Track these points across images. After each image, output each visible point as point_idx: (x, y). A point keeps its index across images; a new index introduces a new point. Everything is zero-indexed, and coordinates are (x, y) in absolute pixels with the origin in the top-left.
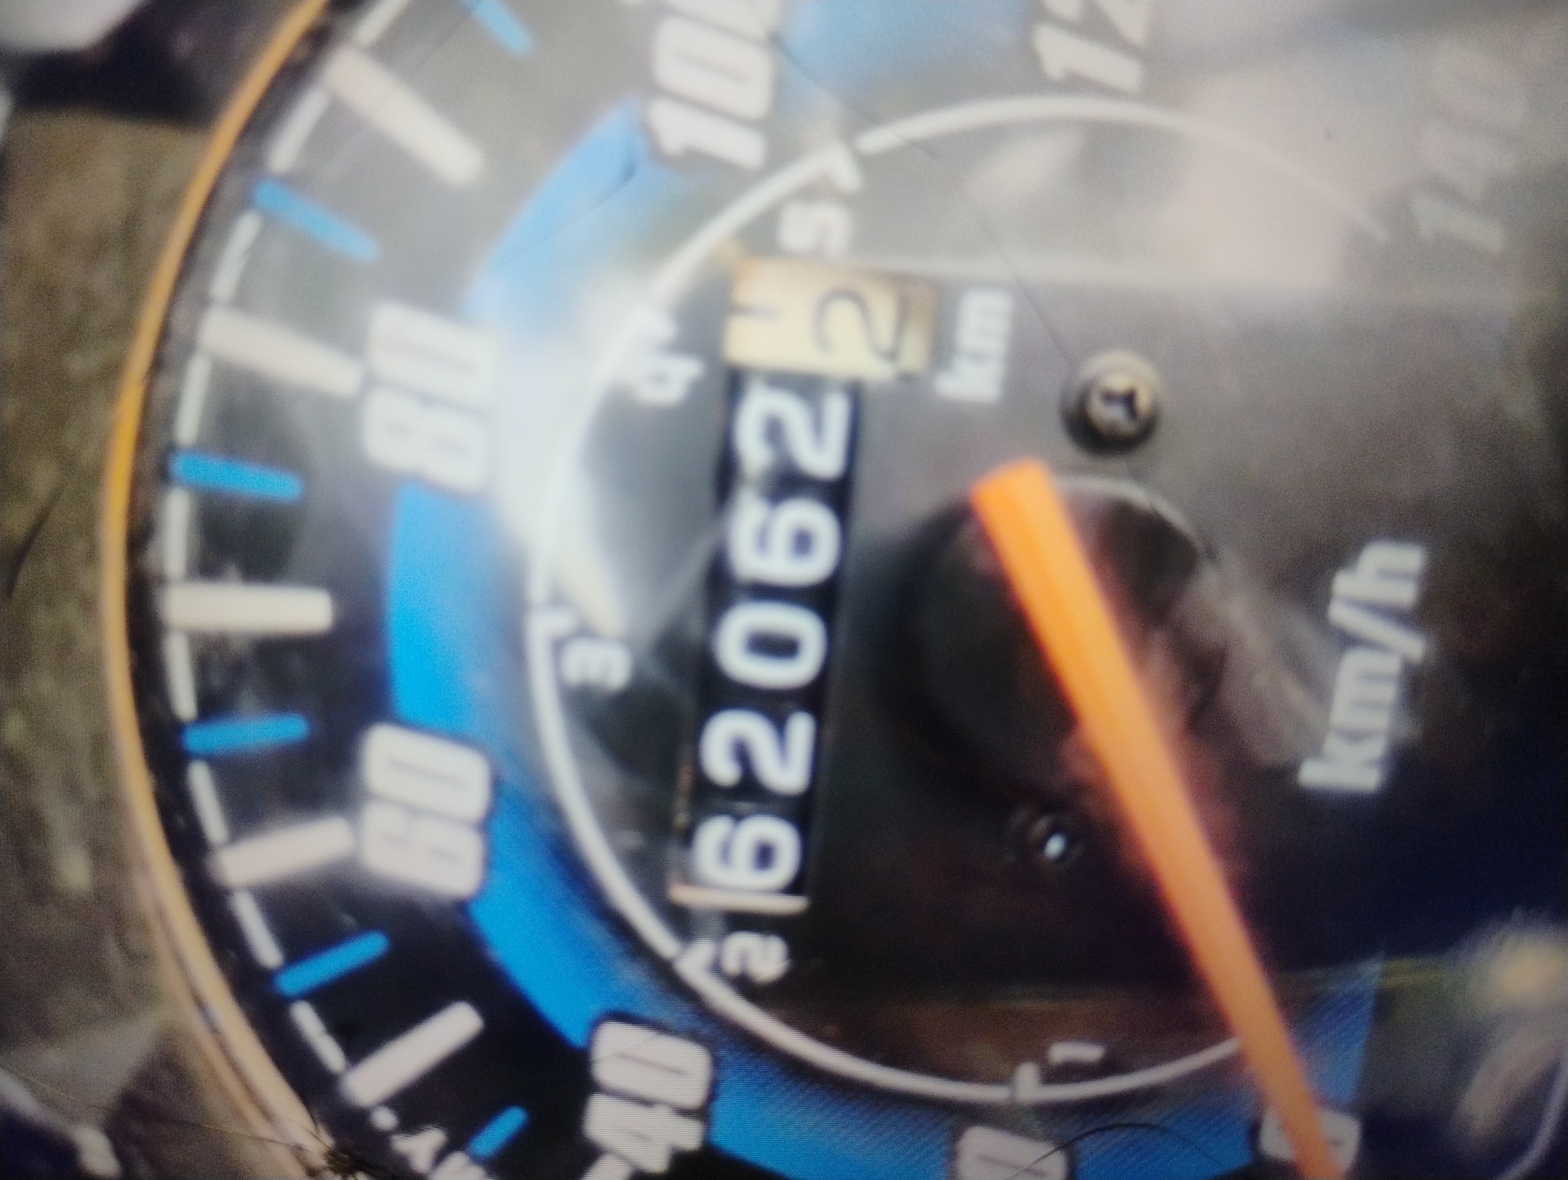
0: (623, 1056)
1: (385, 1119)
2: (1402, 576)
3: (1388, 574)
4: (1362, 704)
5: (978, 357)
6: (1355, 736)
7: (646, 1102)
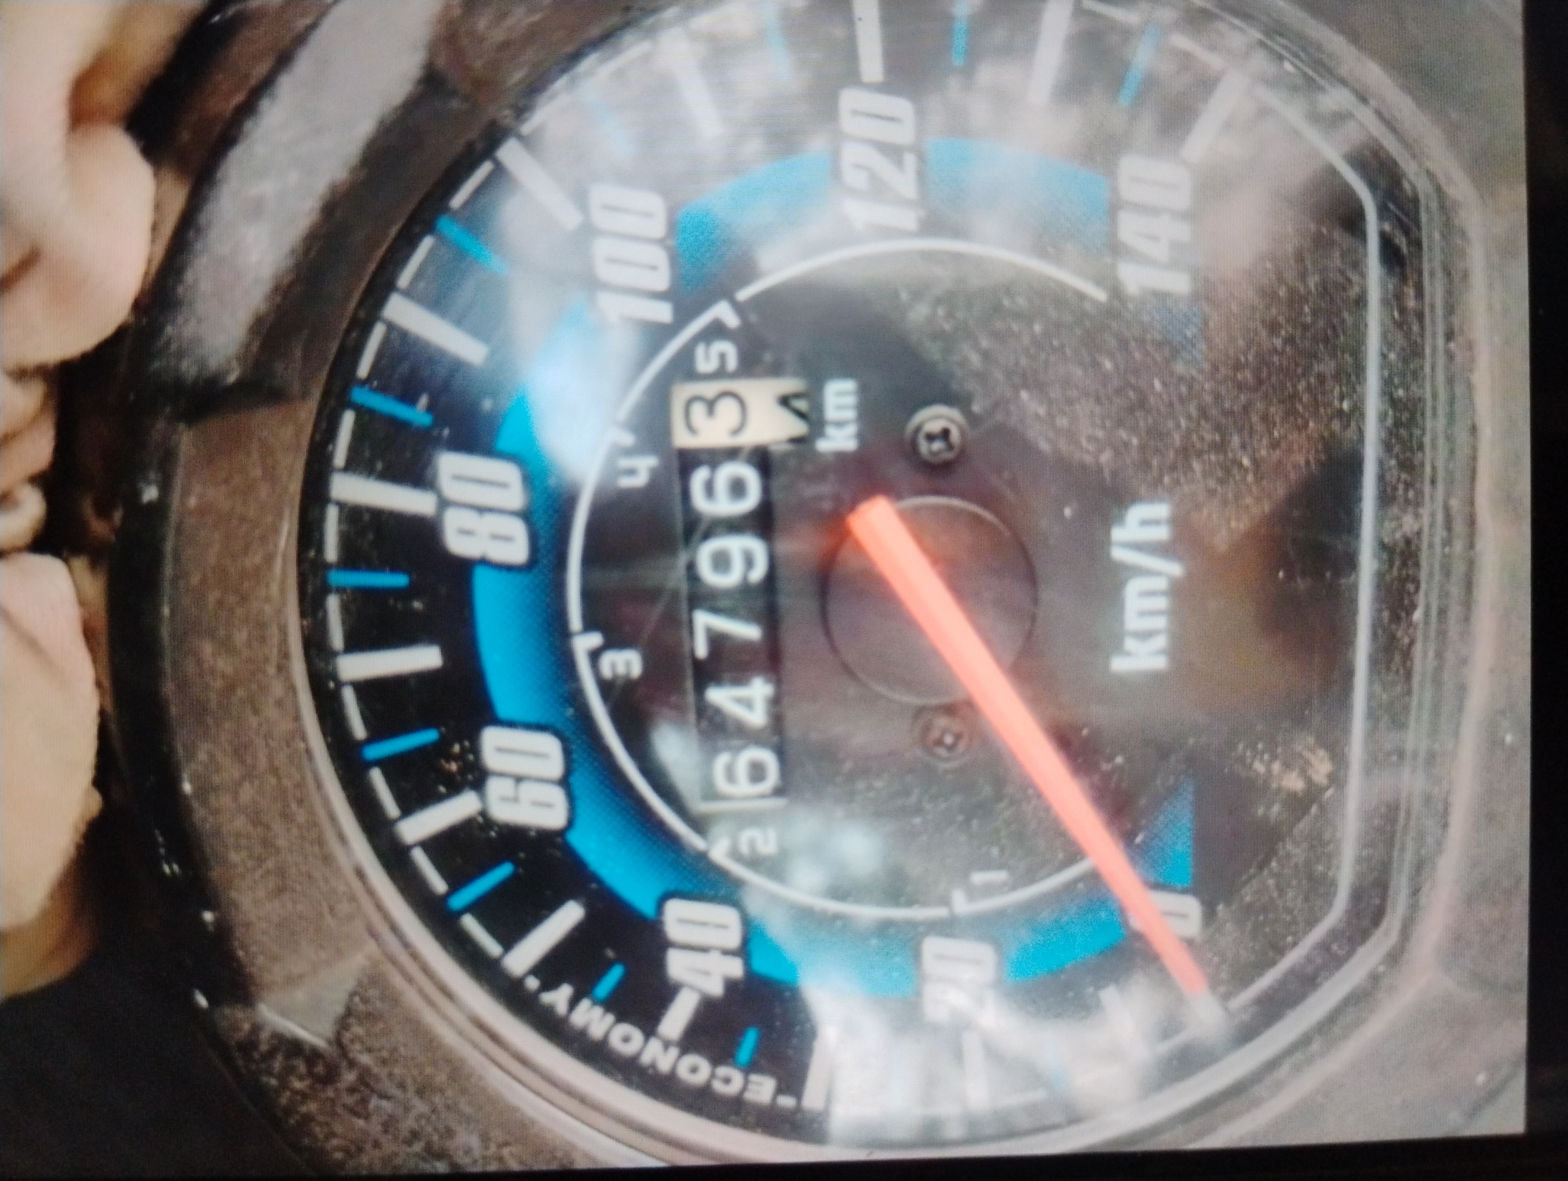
0: (682, 921)
1: (532, 983)
2: (1156, 522)
3: (1146, 523)
4: (1143, 614)
5: (840, 424)
6: (1146, 635)
7: (704, 949)
